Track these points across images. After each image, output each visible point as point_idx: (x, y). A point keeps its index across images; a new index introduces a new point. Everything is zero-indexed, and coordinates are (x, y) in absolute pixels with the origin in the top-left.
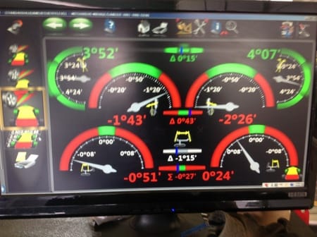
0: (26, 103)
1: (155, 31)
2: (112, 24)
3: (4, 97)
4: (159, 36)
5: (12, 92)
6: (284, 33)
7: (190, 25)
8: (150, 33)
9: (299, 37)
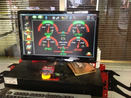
0: (29, 35)
1: (56, 18)
2: (47, 17)
3: (24, 33)
4: (57, 20)
5: (26, 32)
6: (87, 19)
7: (64, 17)
8: (55, 19)
9: (91, 20)
